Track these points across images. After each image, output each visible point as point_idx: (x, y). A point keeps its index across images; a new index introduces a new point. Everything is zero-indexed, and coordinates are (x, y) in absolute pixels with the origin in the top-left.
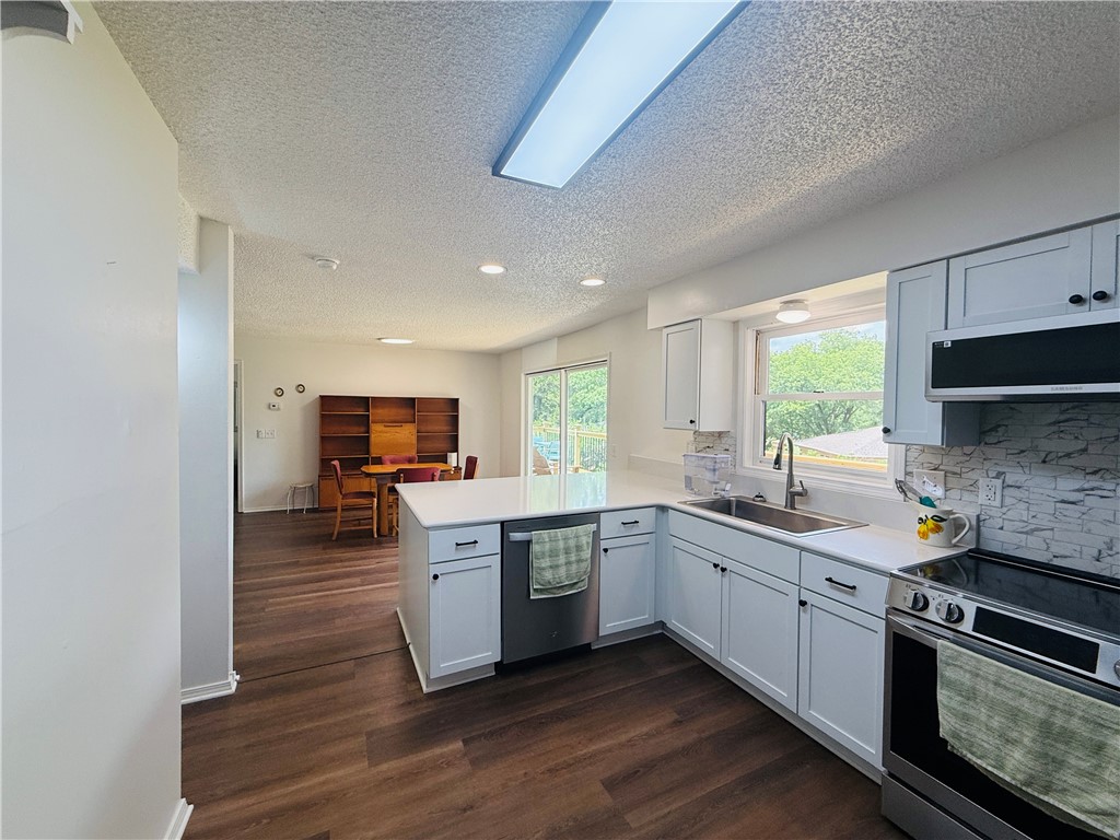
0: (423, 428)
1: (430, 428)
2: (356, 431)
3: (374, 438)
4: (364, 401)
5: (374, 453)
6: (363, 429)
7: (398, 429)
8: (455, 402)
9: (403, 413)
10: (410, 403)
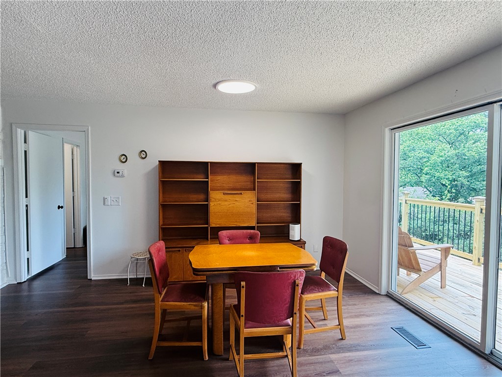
0: (263, 196)
1: (270, 196)
2: (195, 199)
3: (213, 206)
4: (203, 167)
5: (214, 222)
6: (202, 196)
7: (237, 197)
8: (296, 168)
9: (243, 179)
10: (250, 168)
